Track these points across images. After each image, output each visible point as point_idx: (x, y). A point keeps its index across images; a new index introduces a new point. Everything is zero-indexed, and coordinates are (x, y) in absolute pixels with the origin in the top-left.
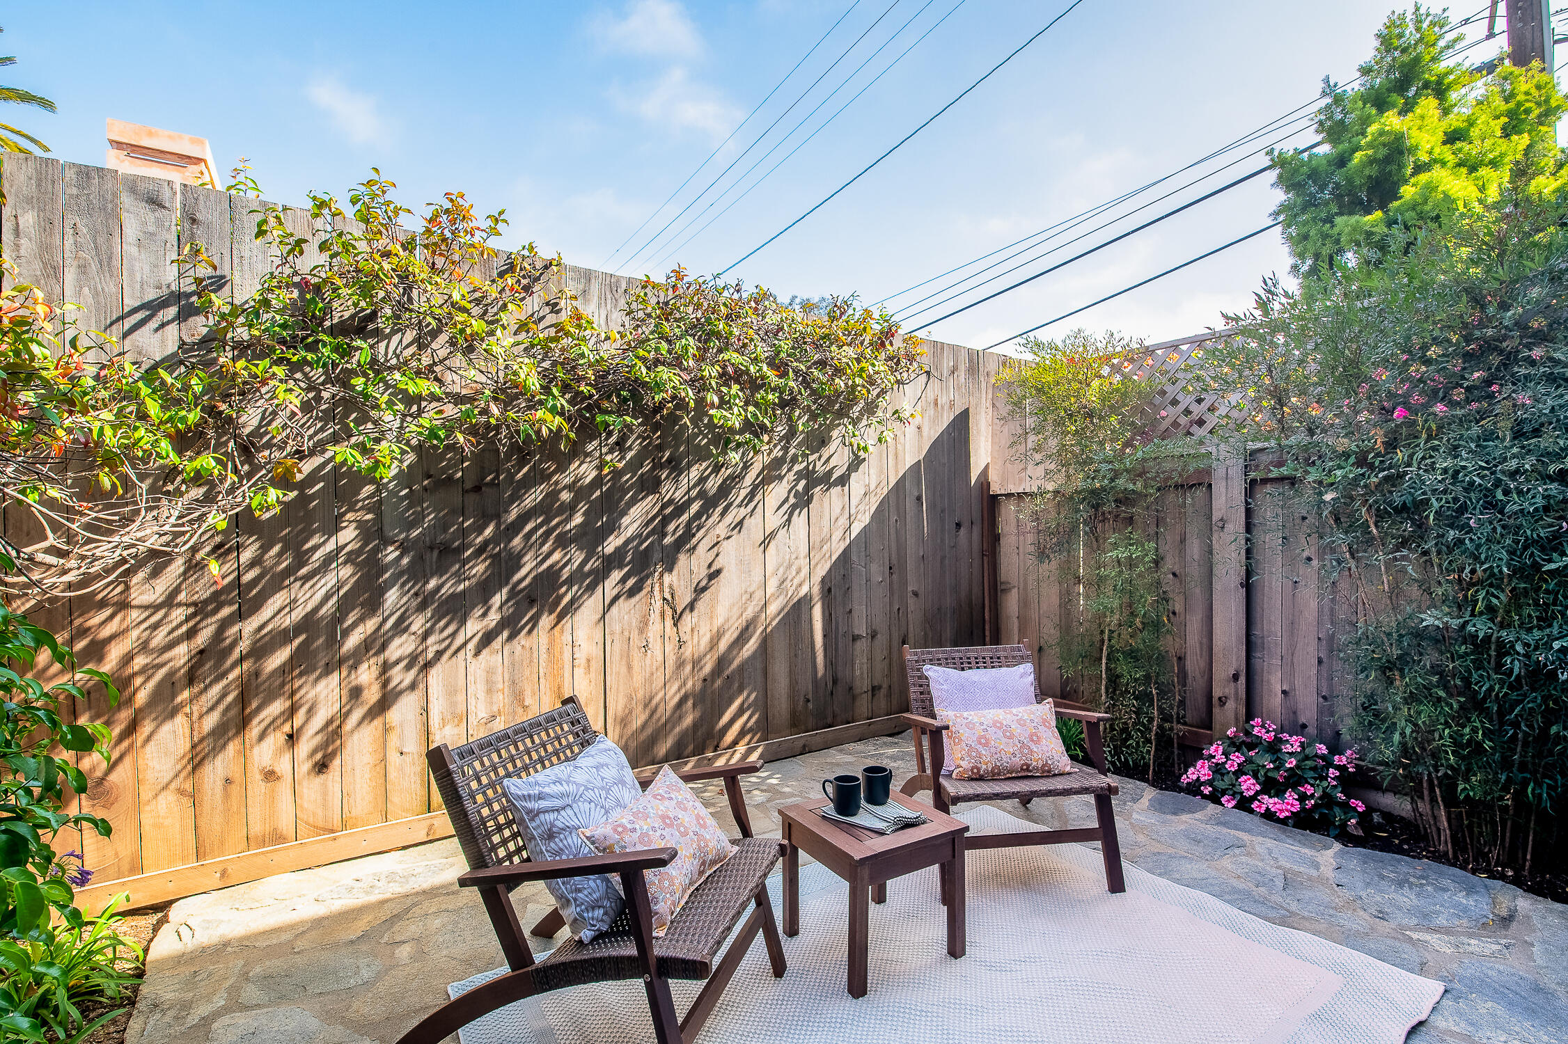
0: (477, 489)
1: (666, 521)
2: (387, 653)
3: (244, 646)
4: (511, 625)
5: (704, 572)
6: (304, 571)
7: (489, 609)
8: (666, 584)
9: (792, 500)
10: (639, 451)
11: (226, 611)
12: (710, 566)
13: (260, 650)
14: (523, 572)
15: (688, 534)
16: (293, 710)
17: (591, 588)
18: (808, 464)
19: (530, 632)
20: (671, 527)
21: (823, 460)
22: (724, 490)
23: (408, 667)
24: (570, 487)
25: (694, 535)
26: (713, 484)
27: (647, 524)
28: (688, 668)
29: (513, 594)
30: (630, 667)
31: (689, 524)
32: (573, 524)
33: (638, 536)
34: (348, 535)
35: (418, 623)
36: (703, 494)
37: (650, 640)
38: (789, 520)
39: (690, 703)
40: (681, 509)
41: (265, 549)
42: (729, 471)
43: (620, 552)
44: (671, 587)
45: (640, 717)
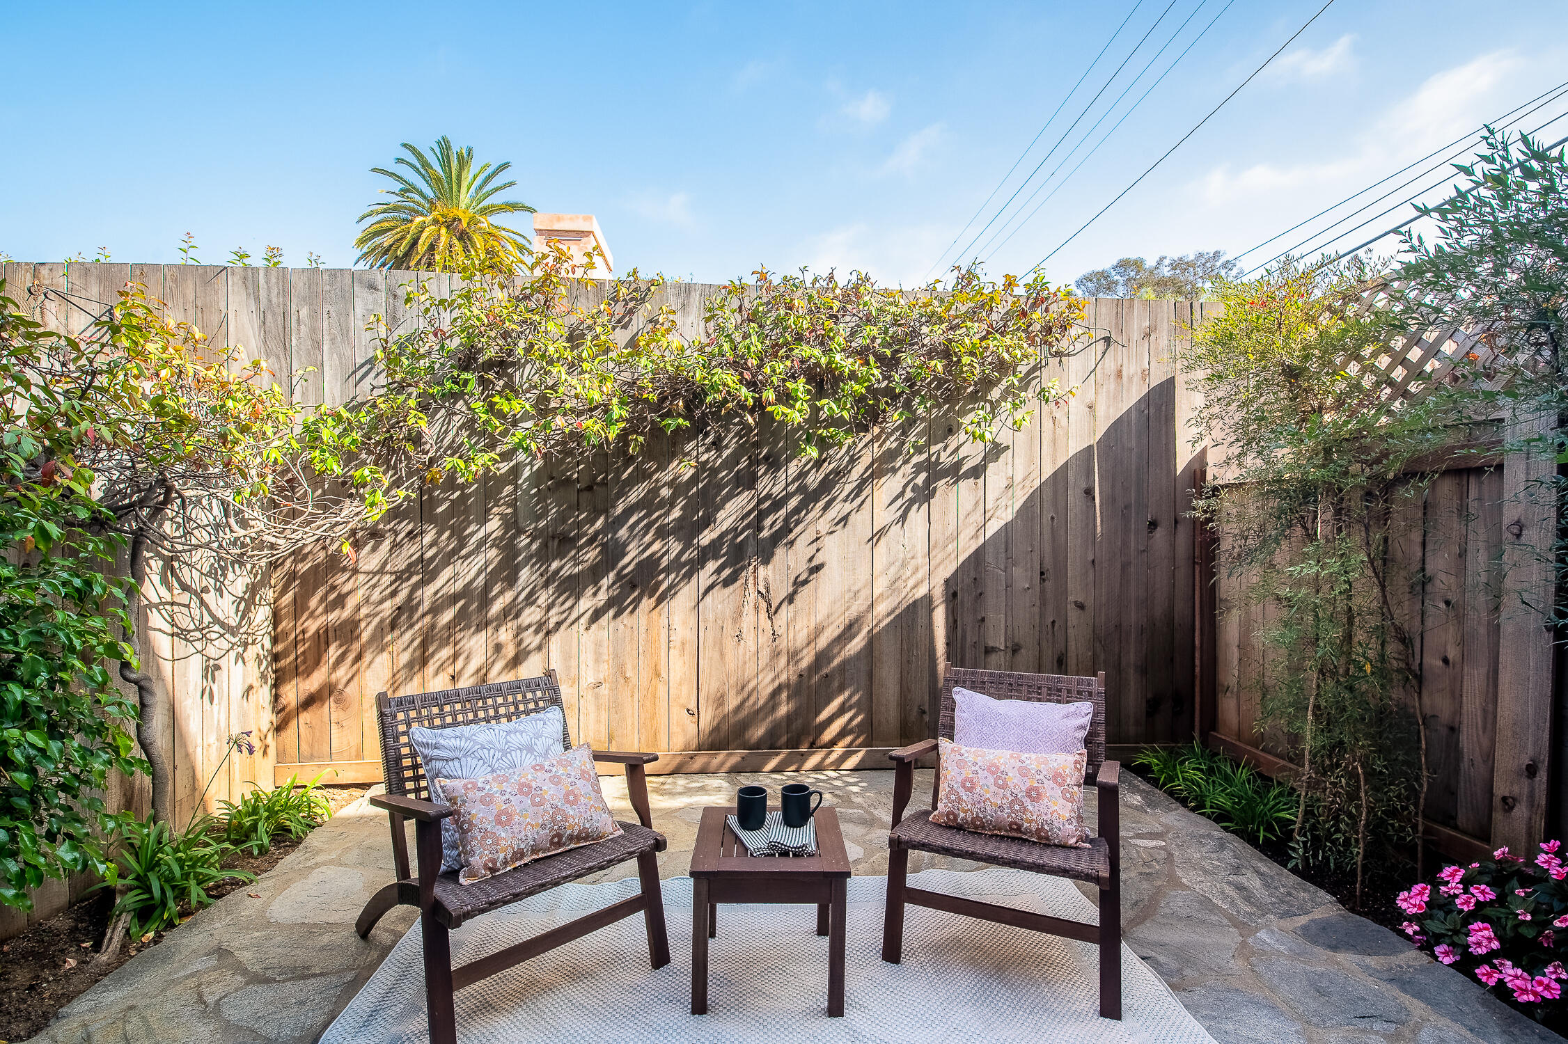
0: (589, 488)
1: (761, 516)
2: (520, 620)
3: (426, 605)
4: (616, 605)
5: (803, 568)
6: (463, 552)
7: (599, 589)
8: (761, 578)
9: (909, 494)
10: (735, 449)
11: (415, 579)
12: (811, 560)
13: (435, 610)
14: (626, 560)
15: (786, 529)
16: (455, 656)
17: (688, 576)
18: (930, 456)
19: (632, 612)
20: (768, 522)
21: (949, 450)
22: (826, 485)
23: (536, 632)
24: (670, 484)
25: (791, 531)
26: (813, 480)
27: (743, 518)
28: (783, 661)
29: (619, 577)
30: (722, 654)
31: (786, 520)
32: (671, 518)
33: (734, 530)
34: (494, 525)
35: (544, 598)
36: (802, 489)
37: (745, 630)
38: (904, 517)
39: (784, 695)
40: (778, 504)
41: (440, 533)
42: (832, 466)
43: (716, 544)
44: (766, 580)
45: (732, 702)
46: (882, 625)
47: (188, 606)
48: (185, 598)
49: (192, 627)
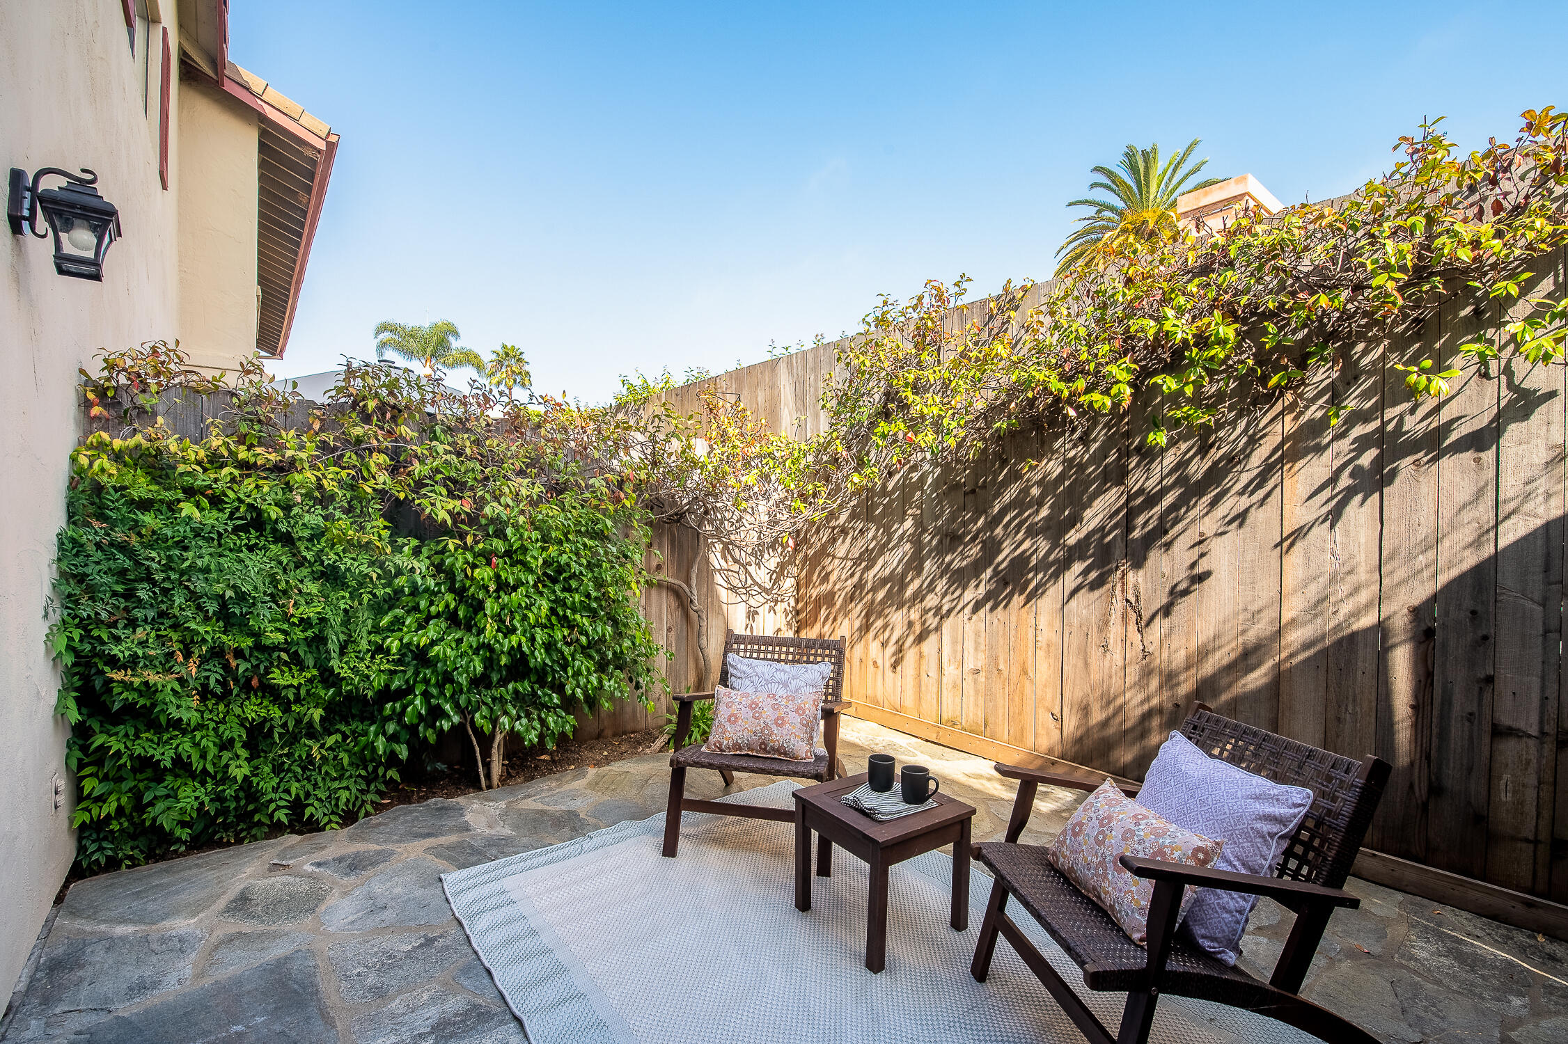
0: (973, 491)
1: (1131, 514)
2: (924, 604)
3: (869, 585)
4: (993, 599)
5: (1182, 574)
6: (890, 546)
7: (980, 581)
8: (1130, 585)
9: (1345, 481)
10: (1104, 442)
11: (864, 564)
12: (1193, 565)
13: (874, 590)
14: (1000, 558)
15: (1161, 530)
16: (885, 627)
17: (1056, 576)
18: (1384, 424)
19: (1005, 607)
20: (1140, 520)
21: (1421, 412)
22: (1215, 475)
23: (935, 615)
24: (1039, 483)
25: (1166, 532)
26: (1198, 469)
27: (1111, 517)
28: (1155, 683)
29: (996, 572)
30: (1086, 664)
31: (1162, 518)
32: (1039, 517)
33: (1101, 529)
34: (909, 523)
35: (941, 585)
36: (1182, 481)
37: (1111, 641)
38: (1334, 516)
39: (1156, 722)
40: (1152, 500)
41: (877, 530)
42: (1222, 452)
43: (1082, 545)
44: (1136, 588)
45: (1097, 716)
46: (1295, 661)
47: (738, 573)
48: (736, 567)
49: (740, 585)
